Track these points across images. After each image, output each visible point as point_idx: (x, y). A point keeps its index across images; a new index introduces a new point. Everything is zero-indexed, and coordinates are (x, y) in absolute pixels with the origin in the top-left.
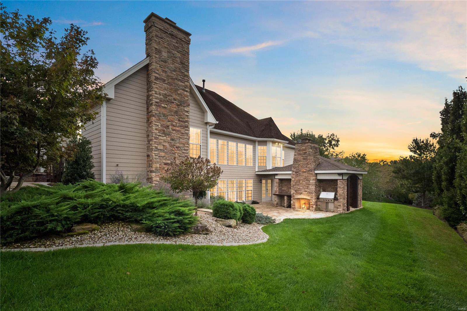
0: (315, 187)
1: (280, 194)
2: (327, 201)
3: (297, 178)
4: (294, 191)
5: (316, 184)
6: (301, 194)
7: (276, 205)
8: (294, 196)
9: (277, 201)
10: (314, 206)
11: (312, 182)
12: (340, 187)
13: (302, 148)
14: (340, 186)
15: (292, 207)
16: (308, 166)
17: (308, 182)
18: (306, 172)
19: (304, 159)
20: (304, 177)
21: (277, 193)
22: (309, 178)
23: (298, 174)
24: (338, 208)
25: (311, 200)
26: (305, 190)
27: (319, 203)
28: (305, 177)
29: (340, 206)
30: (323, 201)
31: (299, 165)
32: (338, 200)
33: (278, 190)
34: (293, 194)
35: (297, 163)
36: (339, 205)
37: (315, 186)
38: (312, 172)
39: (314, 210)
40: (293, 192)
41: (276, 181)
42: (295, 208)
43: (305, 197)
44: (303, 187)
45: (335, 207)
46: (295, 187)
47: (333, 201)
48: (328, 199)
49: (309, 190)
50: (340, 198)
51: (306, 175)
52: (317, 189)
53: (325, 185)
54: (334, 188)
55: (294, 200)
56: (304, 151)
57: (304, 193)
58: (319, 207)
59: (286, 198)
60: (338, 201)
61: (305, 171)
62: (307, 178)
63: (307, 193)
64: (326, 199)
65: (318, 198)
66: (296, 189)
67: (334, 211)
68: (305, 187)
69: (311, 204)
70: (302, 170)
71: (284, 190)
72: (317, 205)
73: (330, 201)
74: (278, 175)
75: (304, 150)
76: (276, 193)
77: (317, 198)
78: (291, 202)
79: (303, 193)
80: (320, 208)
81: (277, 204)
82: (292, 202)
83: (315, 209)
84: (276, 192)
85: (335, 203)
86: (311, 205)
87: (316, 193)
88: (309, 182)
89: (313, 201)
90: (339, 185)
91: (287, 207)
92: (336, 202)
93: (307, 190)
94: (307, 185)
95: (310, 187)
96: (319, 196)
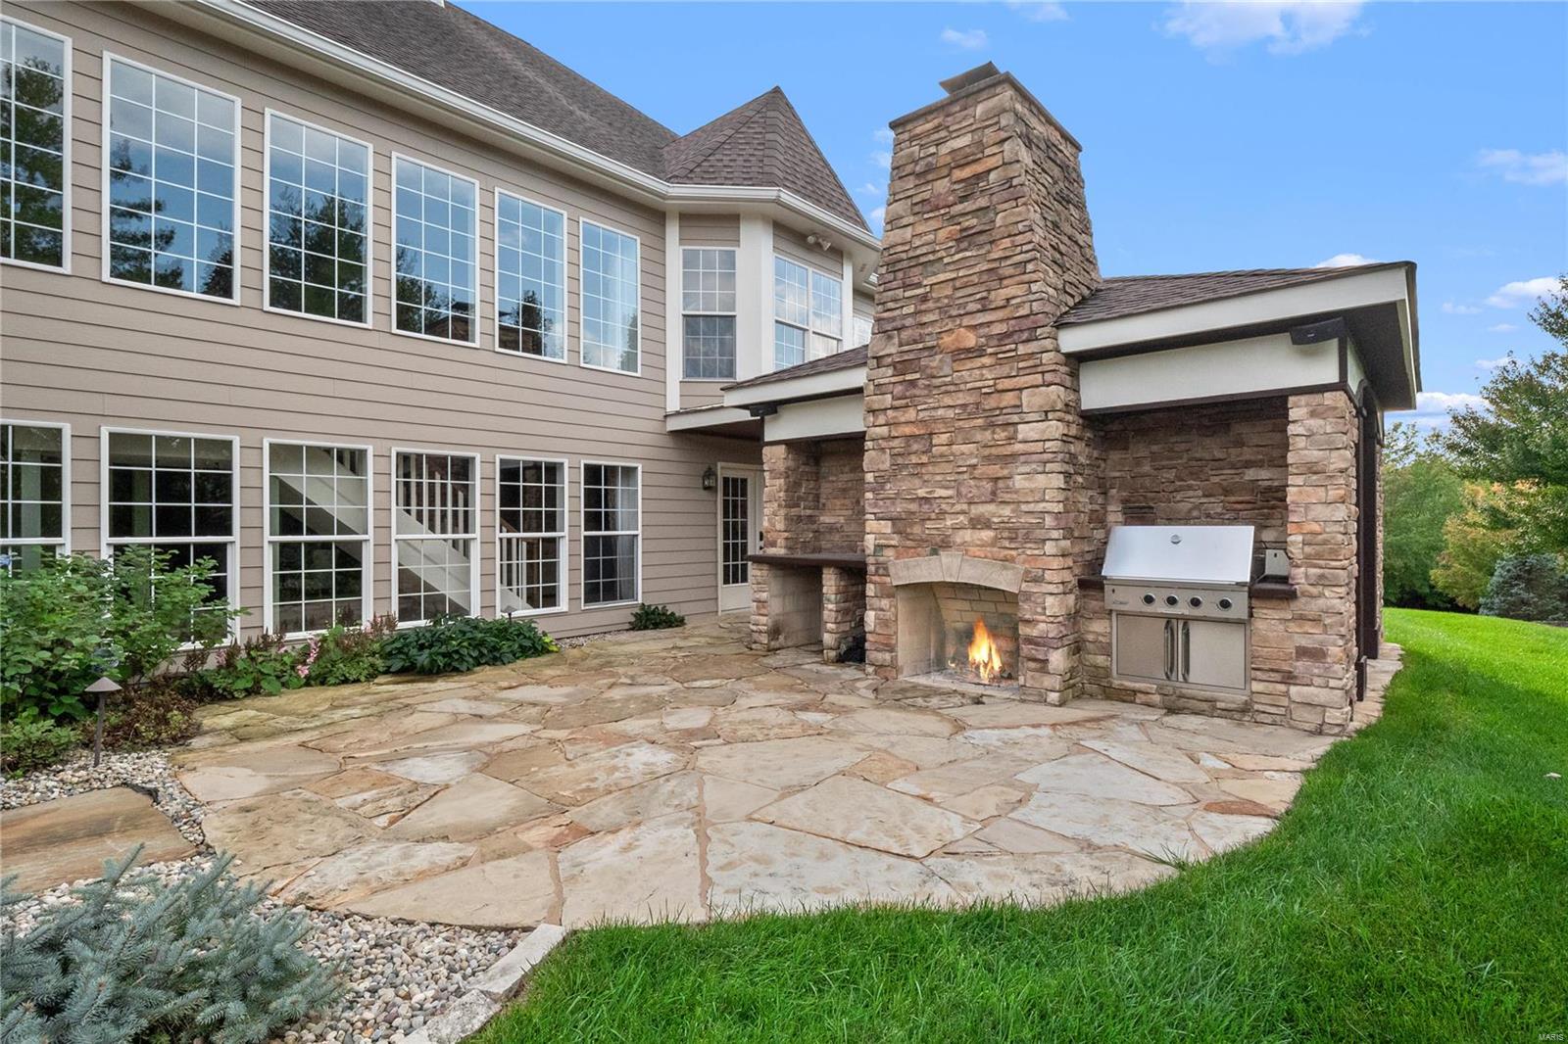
0: (1059, 481)
1: (799, 555)
2: (1183, 609)
3: (911, 415)
4: (886, 527)
5: (1072, 459)
6: (939, 546)
7: (764, 639)
8: (883, 569)
9: (776, 607)
10: (1058, 659)
11: (1040, 432)
12: (1312, 469)
13: (944, 149)
14: (1314, 455)
15: (872, 655)
16: (999, 296)
17: (1001, 434)
18: (978, 352)
19: (966, 238)
20: (961, 399)
21: (779, 551)
22: (1009, 399)
23: (913, 383)
24: (1289, 678)
25: (1028, 596)
26: (977, 510)
27: (1098, 627)
28: (970, 399)
29: (1316, 654)
30: (1139, 606)
31: (924, 299)
32: (1290, 596)
33: (780, 526)
34: (879, 547)
35: (906, 287)
36: (1303, 652)
37: (1067, 475)
38: (1033, 347)
39: (1054, 697)
40: (880, 534)
41: (774, 457)
42: (893, 665)
43: (970, 574)
44: (959, 484)
45: (1254, 666)
46: (890, 489)
47: (1240, 606)
48: (1196, 593)
49: (1007, 511)
50: (1322, 581)
51: (979, 373)
52: (1083, 498)
53: (1147, 468)
54: (1227, 492)
55: (885, 603)
56: (966, 172)
57: (967, 535)
58: (1100, 660)
59: (830, 583)
60: (1300, 605)
61: (971, 340)
62: (991, 403)
63: (987, 535)
64: (1172, 590)
65: (1091, 582)
66: (899, 508)
67: (1245, 709)
68: (970, 488)
69: (1030, 641)
70: (947, 339)
71: (832, 529)
72: (1077, 648)
73: (1209, 608)
74: (783, 411)
75: (961, 160)
76: (771, 551)
77: (1083, 584)
78: (861, 622)
79: (960, 537)
80: (1107, 671)
81: (775, 632)
82: (870, 617)
83: (1068, 686)
84: (773, 544)
85: (1259, 625)
86: (1026, 649)
87: (1069, 534)
88: (1012, 439)
89: (1050, 606)
90: (1300, 452)
91: (841, 660)
92: (1270, 621)
93: (991, 508)
94: (995, 470)
95: (1019, 482)
96: (1097, 562)
